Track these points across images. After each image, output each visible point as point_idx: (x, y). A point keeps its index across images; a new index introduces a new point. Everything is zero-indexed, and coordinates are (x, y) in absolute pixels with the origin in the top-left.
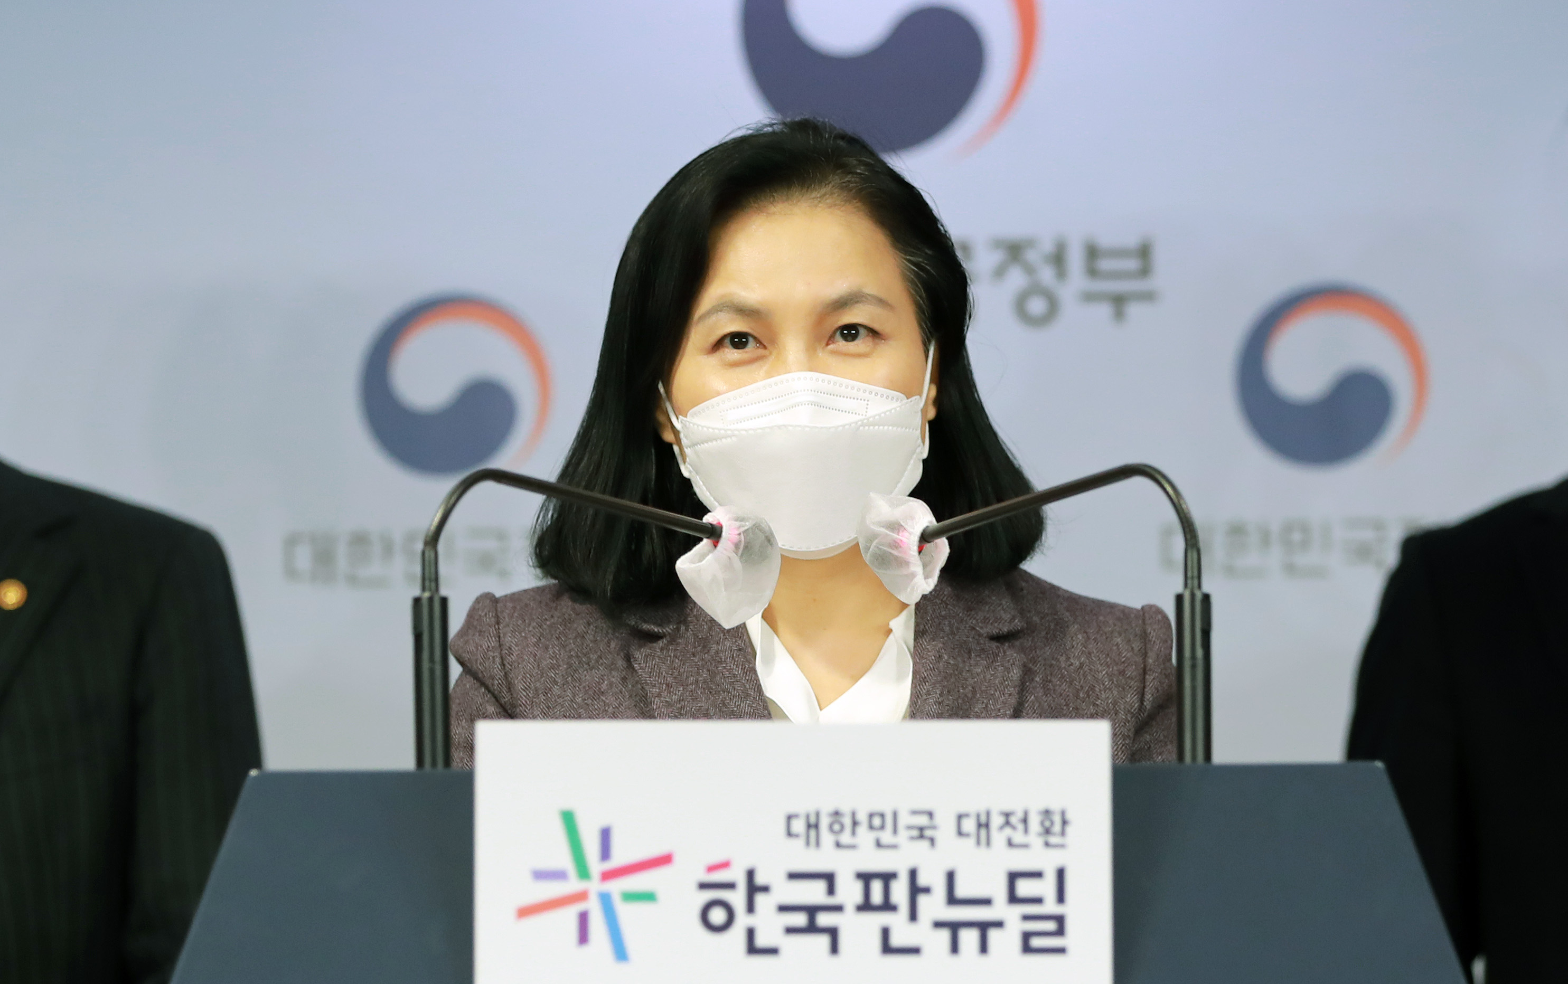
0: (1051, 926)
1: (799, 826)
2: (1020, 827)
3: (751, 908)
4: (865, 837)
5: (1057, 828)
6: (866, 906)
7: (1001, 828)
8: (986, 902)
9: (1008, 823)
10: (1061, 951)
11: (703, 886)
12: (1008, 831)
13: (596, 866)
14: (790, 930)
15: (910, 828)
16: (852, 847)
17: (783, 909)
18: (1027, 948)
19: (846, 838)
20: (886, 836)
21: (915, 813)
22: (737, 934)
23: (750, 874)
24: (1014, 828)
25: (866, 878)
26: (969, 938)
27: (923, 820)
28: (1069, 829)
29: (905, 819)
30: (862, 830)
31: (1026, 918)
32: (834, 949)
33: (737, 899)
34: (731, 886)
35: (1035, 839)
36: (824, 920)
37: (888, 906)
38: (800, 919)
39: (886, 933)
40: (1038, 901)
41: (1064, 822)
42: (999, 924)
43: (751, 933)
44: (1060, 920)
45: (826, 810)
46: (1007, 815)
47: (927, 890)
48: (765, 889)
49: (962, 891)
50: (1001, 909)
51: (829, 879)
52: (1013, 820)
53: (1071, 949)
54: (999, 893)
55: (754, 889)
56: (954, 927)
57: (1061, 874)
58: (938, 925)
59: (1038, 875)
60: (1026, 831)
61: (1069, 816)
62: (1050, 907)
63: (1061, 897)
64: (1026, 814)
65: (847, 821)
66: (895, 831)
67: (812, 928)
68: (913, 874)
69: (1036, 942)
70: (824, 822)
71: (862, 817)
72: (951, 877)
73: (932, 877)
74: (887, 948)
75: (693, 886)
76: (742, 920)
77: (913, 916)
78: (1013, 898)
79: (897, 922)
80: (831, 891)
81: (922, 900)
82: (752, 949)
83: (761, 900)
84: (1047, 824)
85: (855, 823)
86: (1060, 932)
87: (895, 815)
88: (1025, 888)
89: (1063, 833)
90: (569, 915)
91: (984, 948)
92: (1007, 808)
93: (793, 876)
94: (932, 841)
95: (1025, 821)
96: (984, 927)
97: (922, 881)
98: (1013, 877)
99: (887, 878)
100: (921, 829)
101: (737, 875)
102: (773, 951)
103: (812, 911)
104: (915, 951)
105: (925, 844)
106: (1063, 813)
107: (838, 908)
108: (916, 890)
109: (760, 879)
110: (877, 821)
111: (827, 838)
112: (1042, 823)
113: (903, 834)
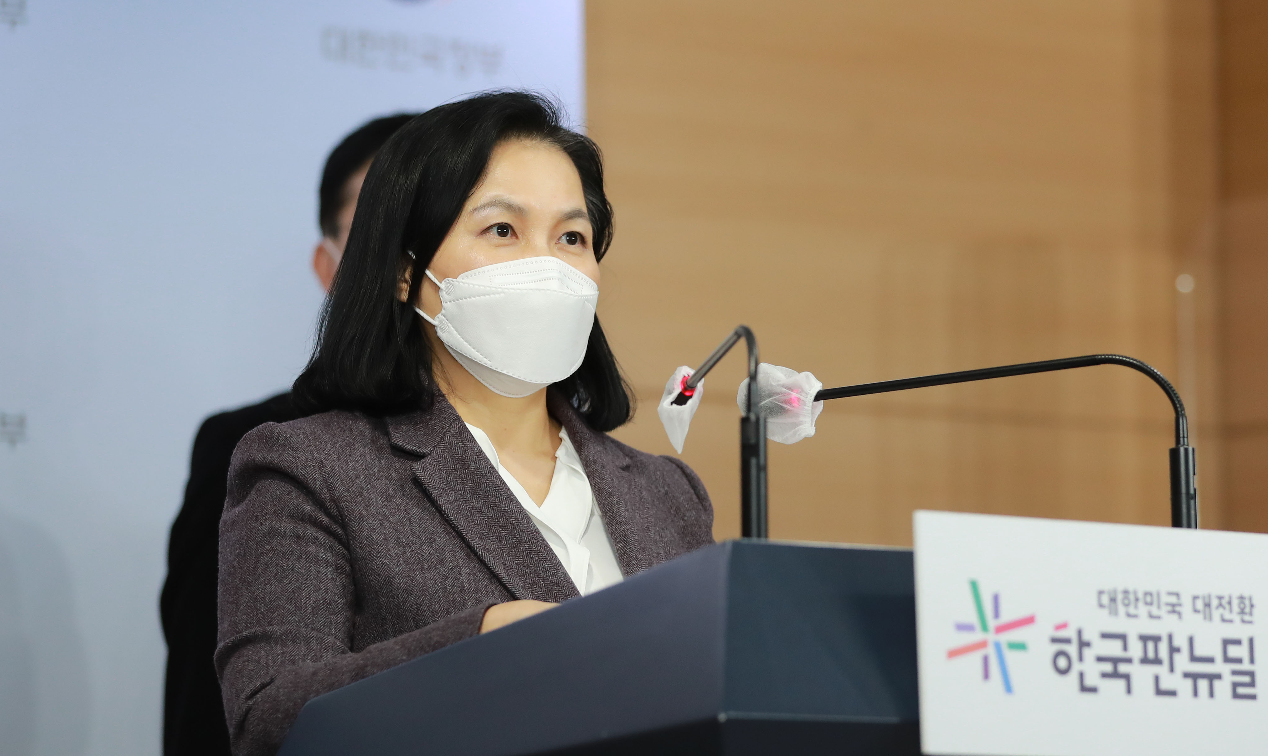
0: (1246, 679)
1: (1105, 600)
2: (1227, 607)
3: (1081, 659)
4: (1143, 610)
5: (1247, 610)
6: (1145, 660)
7: (1217, 608)
8: (1210, 660)
9: (1220, 605)
10: (1253, 697)
11: (1055, 640)
12: (1221, 610)
13: (992, 623)
14: (1105, 675)
15: (1167, 604)
16: (1135, 616)
17: (1100, 659)
18: (1236, 696)
19: (1132, 610)
20: (1155, 611)
21: (1170, 594)
22: (1073, 677)
23: (1080, 633)
24: (1224, 608)
25: (1144, 639)
26: (1203, 684)
27: (1173, 599)
28: (1255, 611)
29: (1165, 599)
30: (1141, 604)
31: (1235, 673)
32: (1129, 691)
33: (1072, 649)
34: (1068, 641)
35: (1237, 618)
36: (1123, 668)
37: (1157, 661)
38: (1108, 667)
39: (1157, 679)
40: (1239, 661)
41: (1252, 606)
42: (1219, 677)
43: (1081, 675)
44: (1252, 674)
45: (1120, 588)
46: (1220, 598)
47: (1178, 650)
48: (1088, 644)
49: (1198, 652)
50: (1219, 667)
51: (1123, 637)
52: (1224, 602)
53: (1259, 697)
54: (1218, 654)
55: (1083, 644)
56: (1194, 677)
57: (1251, 641)
58: (1187, 675)
59: (1238, 642)
60: (1231, 611)
61: (1255, 602)
62: (1246, 666)
63: (1252, 661)
64: (1230, 598)
65: (1132, 597)
66: (1159, 607)
67: (1115, 675)
68: (1170, 637)
69: (1241, 690)
70: (1120, 597)
71: (1140, 595)
72: (1191, 640)
73: (1181, 641)
74: (1159, 692)
75: (1046, 640)
76: (1077, 667)
77: (1172, 669)
78: (1227, 660)
79: (1162, 670)
80: (1125, 648)
81: (1177, 657)
82: (1084, 689)
83: (1087, 652)
84: (1242, 606)
85: (1137, 600)
86: (1252, 684)
87: (1158, 594)
88: (1233, 651)
89: (1251, 614)
90: (976, 658)
91: (1212, 694)
92: (1220, 593)
93: (1105, 636)
94: (1179, 614)
95: (1230, 603)
96: (1212, 678)
97: (1176, 643)
98: (1226, 642)
99: (1157, 639)
100: (1173, 605)
101: (1070, 633)
102: (1093, 690)
103: (1115, 661)
104: (1173, 693)
105: (1175, 616)
106: (1250, 599)
107: (1129, 661)
108: (1173, 650)
109: (1086, 637)
110: (1150, 598)
111: (1122, 610)
112: (1239, 607)
113: (1165, 609)
